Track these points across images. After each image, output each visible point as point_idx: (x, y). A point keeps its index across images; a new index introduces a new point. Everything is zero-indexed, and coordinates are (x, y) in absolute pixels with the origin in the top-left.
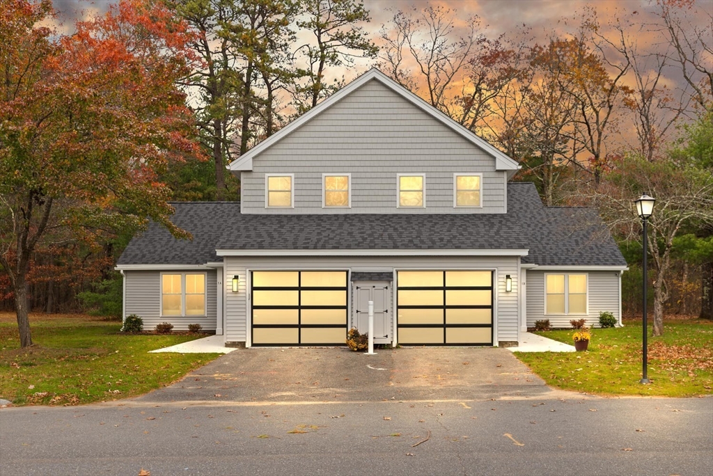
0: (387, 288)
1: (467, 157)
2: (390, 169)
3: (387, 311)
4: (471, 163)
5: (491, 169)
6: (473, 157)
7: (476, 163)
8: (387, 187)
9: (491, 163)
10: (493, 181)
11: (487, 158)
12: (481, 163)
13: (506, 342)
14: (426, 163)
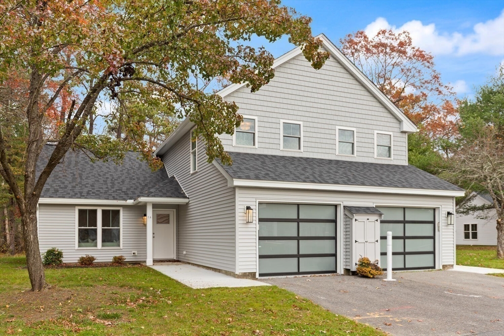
0: (377, 220)
1: (383, 119)
2: (331, 122)
3: (377, 241)
4: (385, 124)
5: (398, 130)
6: (386, 119)
7: (388, 124)
8: (328, 136)
9: (397, 125)
10: (399, 139)
11: (395, 121)
12: (391, 125)
13: (446, 266)
14: (356, 120)
